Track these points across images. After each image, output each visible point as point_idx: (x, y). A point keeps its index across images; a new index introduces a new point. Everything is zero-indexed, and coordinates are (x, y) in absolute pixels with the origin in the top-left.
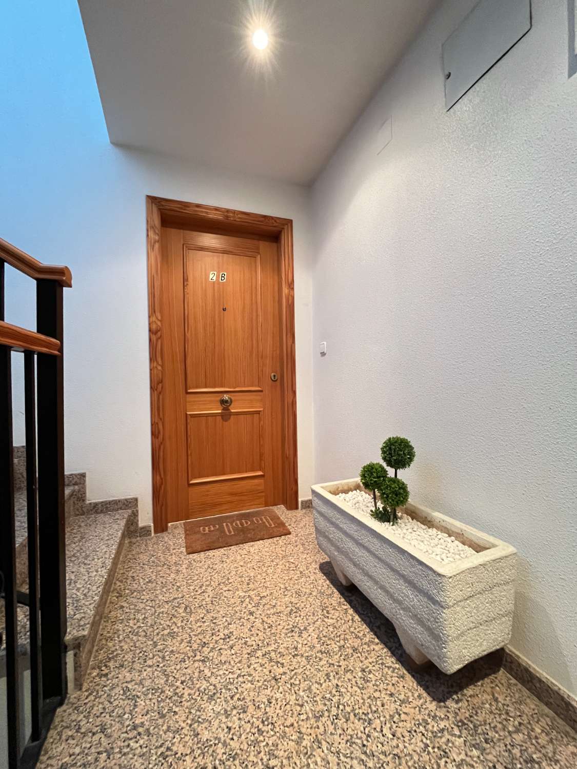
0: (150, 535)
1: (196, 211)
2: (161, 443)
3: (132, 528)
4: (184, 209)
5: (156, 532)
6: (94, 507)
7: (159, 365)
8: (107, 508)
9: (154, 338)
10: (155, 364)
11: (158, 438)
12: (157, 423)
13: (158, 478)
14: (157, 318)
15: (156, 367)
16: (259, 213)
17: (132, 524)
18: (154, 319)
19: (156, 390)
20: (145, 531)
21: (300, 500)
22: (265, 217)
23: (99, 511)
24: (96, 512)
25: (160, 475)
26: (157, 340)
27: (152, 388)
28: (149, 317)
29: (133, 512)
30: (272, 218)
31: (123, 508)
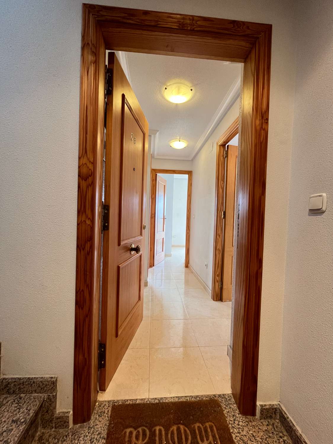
0: (67, 426)
1: (144, 20)
2: (87, 316)
3: (47, 417)
4: (130, 19)
5: (75, 422)
6: (6, 386)
7: (89, 219)
8: (20, 388)
9: (84, 184)
10: (84, 216)
11: (82, 309)
12: (83, 291)
13: (81, 357)
14: (88, 159)
15: (85, 221)
16: (226, 18)
17: (47, 412)
18: (85, 160)
19: (83, 249)
20: (62, 422)
21: (258, 403)
22: (234, 22)
23: (11, 391)
24: (8, 392)
25: (84, 355)
26: (87, 187)
27: (79, 247)
28: (79, 158)
29: (49, 398)
30: (244, 23)
31: (38, 391)
